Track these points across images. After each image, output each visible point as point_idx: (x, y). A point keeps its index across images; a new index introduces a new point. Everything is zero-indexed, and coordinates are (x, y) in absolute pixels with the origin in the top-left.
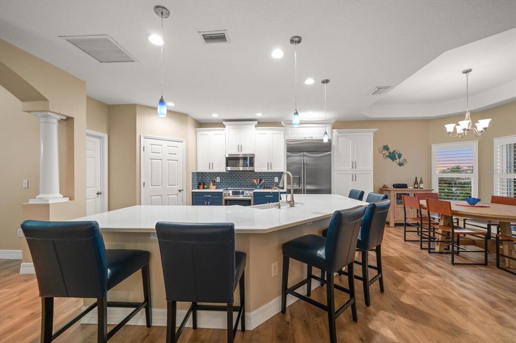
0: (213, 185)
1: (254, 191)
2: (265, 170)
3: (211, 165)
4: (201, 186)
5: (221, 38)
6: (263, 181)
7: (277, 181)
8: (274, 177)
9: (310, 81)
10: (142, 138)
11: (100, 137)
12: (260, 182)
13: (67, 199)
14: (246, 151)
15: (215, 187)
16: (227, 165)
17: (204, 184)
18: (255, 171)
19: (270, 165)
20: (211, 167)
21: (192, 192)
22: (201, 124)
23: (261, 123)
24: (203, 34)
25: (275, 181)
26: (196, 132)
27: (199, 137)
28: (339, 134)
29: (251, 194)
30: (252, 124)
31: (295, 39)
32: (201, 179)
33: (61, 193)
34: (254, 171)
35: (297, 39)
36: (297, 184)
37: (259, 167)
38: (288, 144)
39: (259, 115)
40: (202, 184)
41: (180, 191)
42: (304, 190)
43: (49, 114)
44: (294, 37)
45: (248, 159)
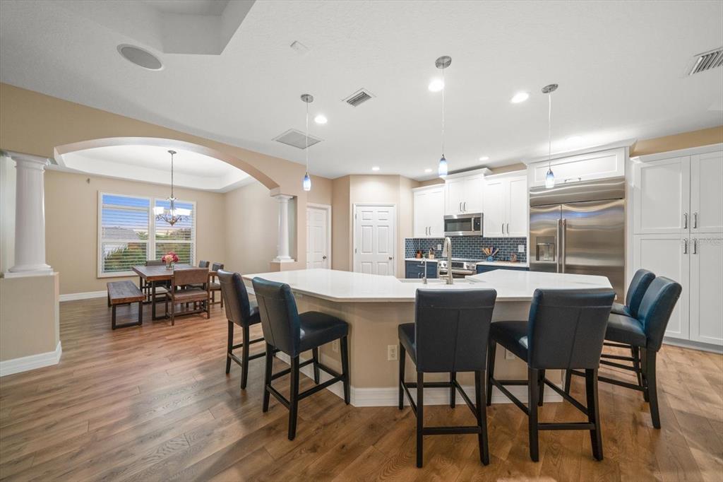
0: (431, 254)
1: (477, 263)
2: (499, 234)
3: (428, 230)
4: (419, 255)
5: (363, 97)
6: (498, 250)
7: (523, 251)
8: (518, 245)
9: (520, 97)
10: (355, 206)
11: (325, 209)
12: (493, 252)
13: (293, 261)
14: (471, 210)
15: (433, 256)
16: (446, 230)
17: (423, 252)
18: (484, 236)
19: (505, 227)
20: (428, 233)
21: (406, 261)
22: (419, 183)
23: (492, 169)
24: (347, 100)
25: (519, 251)
26: (413, 193)
27: (416, 197)
28: (646, 165)
29: (473, 267)
30: (480, 173)
31: (441, 61)
32: (420, 246)
33: (290, 255)
34: (482, 236)
35: (446, 60)
36: (550, 256)
37: (489, 231)
38: (531, 195)
39: (484, 159)
40: (421, 252)
41: (390, 259)
42: (560, 266)
43: (282, 196)
44: (438, 59)
45: (473, 219)
